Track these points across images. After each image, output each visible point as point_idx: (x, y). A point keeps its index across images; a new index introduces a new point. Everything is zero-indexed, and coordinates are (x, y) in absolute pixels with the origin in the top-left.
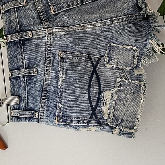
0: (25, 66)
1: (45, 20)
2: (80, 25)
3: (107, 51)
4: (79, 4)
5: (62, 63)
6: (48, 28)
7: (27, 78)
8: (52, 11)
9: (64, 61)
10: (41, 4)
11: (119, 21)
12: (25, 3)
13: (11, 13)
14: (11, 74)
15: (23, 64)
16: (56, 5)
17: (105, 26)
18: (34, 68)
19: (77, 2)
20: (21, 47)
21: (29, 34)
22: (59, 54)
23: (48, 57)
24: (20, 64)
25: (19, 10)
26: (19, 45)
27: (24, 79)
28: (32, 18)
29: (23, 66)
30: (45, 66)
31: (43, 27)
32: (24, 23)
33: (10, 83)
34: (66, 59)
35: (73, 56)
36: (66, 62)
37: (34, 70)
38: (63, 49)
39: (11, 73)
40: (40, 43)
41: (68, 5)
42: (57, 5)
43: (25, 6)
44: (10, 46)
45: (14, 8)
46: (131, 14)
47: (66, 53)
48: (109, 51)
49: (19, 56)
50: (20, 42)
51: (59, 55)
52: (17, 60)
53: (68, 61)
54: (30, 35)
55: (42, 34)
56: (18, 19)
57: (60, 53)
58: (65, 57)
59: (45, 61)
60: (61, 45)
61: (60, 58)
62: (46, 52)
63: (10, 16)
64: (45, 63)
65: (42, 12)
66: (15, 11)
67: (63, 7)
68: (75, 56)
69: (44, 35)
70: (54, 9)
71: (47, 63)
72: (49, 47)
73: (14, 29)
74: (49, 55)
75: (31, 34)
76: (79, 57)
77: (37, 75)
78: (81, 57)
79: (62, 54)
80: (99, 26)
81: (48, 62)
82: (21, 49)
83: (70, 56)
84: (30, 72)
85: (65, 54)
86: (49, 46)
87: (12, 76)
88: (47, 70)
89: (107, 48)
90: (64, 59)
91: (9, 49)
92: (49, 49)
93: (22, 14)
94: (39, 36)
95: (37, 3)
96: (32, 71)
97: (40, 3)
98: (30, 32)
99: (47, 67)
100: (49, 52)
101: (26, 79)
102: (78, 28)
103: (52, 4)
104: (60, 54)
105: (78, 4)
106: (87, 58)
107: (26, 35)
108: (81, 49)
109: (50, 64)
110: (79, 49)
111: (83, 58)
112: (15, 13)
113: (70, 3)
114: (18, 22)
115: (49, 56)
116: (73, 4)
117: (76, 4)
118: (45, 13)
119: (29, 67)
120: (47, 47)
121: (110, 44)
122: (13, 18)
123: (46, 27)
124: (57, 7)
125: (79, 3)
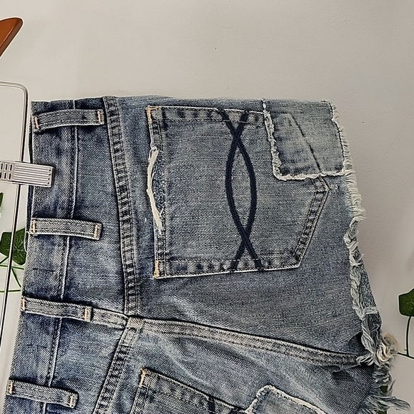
0: (53, 379)
1: (132, 288)
2: (212, 329)
3: (255, 401)
4: (224, 270)
5: (141, 401)
6: (133, 316)
7: (48, 409)
8: (157, 271)
9: (148, 395)
10: (135, 247)
11: (305, 355)
12: (95, 235)
13: (54, 245)
14: (14, 389)
15: (49, 373)
16: (169, 259)
17: (269, 352)
18: (72, 391)
19: (222, 265)
20: (55, 334)
21: (84, 314)
22: (142, 373)
23: (112, 376)
24: (42, 371)
25: (76, 244)
26: (51, 329)
27: (41, 407)
28: (104, 273)
29: (48, 378)
30: (100, 393)
31: (123, 310)
32: (79, 280)
33: (5, 406)
34: (154, 392)
35: (173, 390)
36: (152, 400)
37: (72, 397)
38: (155, 363)
39: (14, 387)
40: (103, 337)
41: (199, 267)
42: (172, 259)
43: (94, 240)
44: (29, 323)
45: (67, 236)
46: (338, 353)
47: (159, 378)
48: (261, 402)
49: (44, 354)
50: (55, 322)
51: (140, 378)
52: (37, 359)
53: (158, 398)
54: (85, 317)
55: (116, 323)
56: (67, 266)
57: (144, 373)
58: (153, 386)
59: (104, 382)
60: (153, 356)
61: (141, 385)
62: (112, 359)
63: (51, 251)
64: (102, 387)
65: (131, 266)
66: (65, 245)
67: (185, 268)
68: (178, 393)
69: (121, 327)
70: (161, 269)
71: (106, 389)
72: (121, 352)
73: (51, 289)
74: (117, 369)
75: (89, 315)
76: (187, 397)
77: (75, 408)
78: (192, 397)
79: (148, 378)
80: (255, 347)
81: (109, 387)
82: (54, 339)
83: (166, 389)
84: (60, 398)
85: (155, 381)
86: (124, 350)
87: (13, 394)
88: (101, 406)
89: (258, 394)
90: (150, 392)
91: (24, 327)
92: (122, 356)
93: (81, 257)
94: (107, 324)
95: (127, 241)
96: (65, 399)
97: (134, 243)
98: (88, 309)
99: (104, 398)
100: (118, 363)
101: (46, 410)
102: (206, 334)
103: (161, 255)
104: (143, 376)
105: (222, 269)
106: (205, 404)
107: (75, 313)
108: (197, 379)
109: (112, 392)
110: (193, 377)
111: (196, 401)
112: (64, 249)
113: (205, 264)
114: (67, 274)
115: (117, 372)
116: (211, 267)
117: (217, 268)
118: (138, 271)
119: (60, 385)
120: (118, 350)
121: (267, 387)
122: (56, 259)
123: (131, 313)
124: (171, 265)
125: (225, 267)
